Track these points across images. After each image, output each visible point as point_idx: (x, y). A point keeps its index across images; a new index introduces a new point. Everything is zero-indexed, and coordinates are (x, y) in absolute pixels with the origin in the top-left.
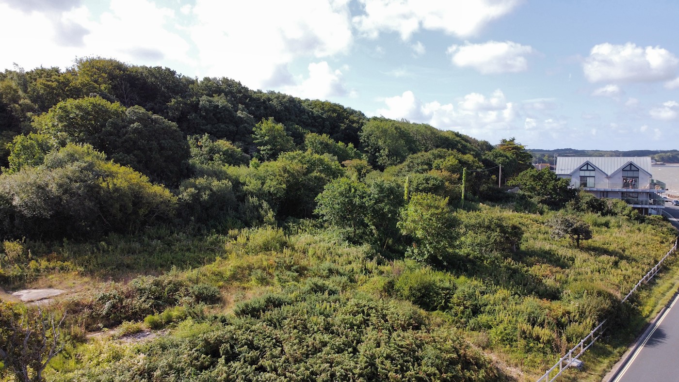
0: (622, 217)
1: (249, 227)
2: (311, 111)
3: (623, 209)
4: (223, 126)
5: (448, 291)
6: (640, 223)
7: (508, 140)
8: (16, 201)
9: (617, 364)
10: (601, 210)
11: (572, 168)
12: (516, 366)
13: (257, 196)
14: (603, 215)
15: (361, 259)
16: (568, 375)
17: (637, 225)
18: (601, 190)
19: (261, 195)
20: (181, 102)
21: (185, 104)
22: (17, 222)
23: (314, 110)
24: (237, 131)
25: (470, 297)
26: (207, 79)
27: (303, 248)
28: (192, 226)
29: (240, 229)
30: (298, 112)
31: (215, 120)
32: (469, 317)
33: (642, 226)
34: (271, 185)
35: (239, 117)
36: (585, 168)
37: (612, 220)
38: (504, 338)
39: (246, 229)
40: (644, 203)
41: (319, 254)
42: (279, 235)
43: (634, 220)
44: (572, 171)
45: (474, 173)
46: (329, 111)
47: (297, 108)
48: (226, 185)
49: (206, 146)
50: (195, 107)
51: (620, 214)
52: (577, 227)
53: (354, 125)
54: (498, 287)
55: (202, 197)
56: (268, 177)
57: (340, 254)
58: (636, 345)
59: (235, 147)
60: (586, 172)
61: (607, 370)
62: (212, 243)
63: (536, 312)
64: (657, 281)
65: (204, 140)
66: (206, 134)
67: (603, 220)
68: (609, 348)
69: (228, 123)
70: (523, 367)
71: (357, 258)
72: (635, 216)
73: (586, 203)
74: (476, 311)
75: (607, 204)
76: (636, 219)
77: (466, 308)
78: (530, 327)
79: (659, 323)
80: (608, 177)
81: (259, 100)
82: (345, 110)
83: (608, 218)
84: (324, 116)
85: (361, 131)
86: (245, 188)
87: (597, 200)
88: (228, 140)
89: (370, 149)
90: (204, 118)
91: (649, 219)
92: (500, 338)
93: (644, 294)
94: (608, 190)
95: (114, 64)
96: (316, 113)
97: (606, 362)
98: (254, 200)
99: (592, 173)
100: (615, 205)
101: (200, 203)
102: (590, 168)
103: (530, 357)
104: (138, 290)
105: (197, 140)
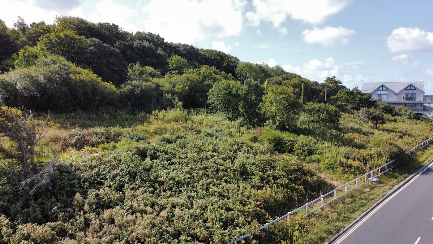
0: (405, 117)
1: (166, 109)
2: (204, 55)
3: (405, 112)
4: (149, 59)
5: (292, 142)
6: (417, 120)
7: (331, 78)
8: (18, 86)
9: (402, 182)
10: (391, 113)
11: (373, 89)
12: (337, 180)
13: (171, 93)
14: (393, 116)
15: (236, 126)
16: (371, 185)
17: (415, 121)
18: (391, 102)
19: (173, 93)
20: (122, 44)
21: (125, 45)
22: (18, 98)
23: (206, 55)
24: (157, 63)
25: (307, 145)
26: (139, 33)
27: (199, 121)
28: (129, 108)
29: (159, 111)
30: (196, 55)
31: (144, 55)
32: (306, 156)
33: (418, 122)
34: (178, 88)
35: (159, 54)
36: (381, 89)
37: (399, 118)
38: (329, 167)
39: (163, 111)
40: (419, 110)
41: (210, 124)
42: (184, 114)
43: (413, 118)
44: (373, 91)
45: (310, 89)
46: (216, 55)
47: (196, 53)
48: (151, 85)
49: (138, 70)
50: (131, 47)
51: (404, 115)
52: (376, 115)
53: (232, 64)
54: (325, 142)
55: (136, 91)
56: (177, 83)
57: (223, 124)
58: (414, 174)
59: (156, 71)
60: (382, 91)
61: (396, 183)
62: (142, 117)
63: (350, 153)
64: (428, 148)
65: (137, 66)
66: (138, 63)
67: (393, 118)
68: (397, 174)
69: (152, 58)
70: (341, 180)
71: (234, 126)
72: (413, 116)
73: (382, 109)
74: (311, 153)
75: (396, 109)
76: (414, 118)
77: (304, 151)
78: (346, 160)
79: (429, 166)
80: (396, 94)
81: (171, 46)
82: (226, 56)
83: (396, 117)
84: (213, 58)
85: (236, 67)
86: (162, 89)
87: (389, 107)
88: (152, 67)
89: (242, 79)
90: (137, 54)
91: (422, 118)
92: (326, 166)
93: (419, 153)
94: (396, 102)
95: (80, 20)
96: (208, 56)
97: (395, 180)
98: (168, 96)
99: (386, 92)
100: (400, 110)
101: (135, 95)
102: (384, 89)
103: (345, 176)
104: (95, 133)
105: (132, 66)
